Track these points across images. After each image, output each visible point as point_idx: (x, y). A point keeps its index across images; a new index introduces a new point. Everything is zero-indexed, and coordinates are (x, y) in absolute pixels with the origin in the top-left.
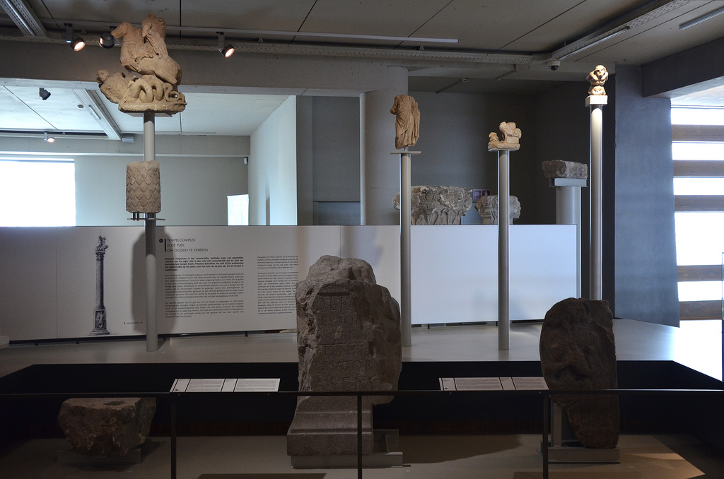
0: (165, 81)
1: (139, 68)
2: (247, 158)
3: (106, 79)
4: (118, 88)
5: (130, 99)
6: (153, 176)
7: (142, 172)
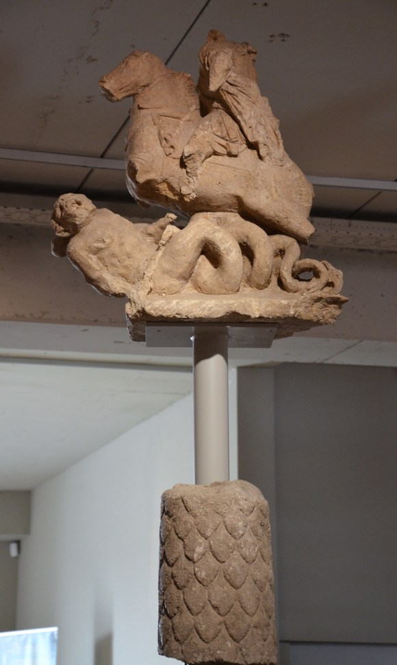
0: (272, 228)
1: (190, 190)
2: (18, 542)
3: (88, 221)
4: (128, 248)
5: (167, 282)
6: (260, 531)
7: (229, 518)
